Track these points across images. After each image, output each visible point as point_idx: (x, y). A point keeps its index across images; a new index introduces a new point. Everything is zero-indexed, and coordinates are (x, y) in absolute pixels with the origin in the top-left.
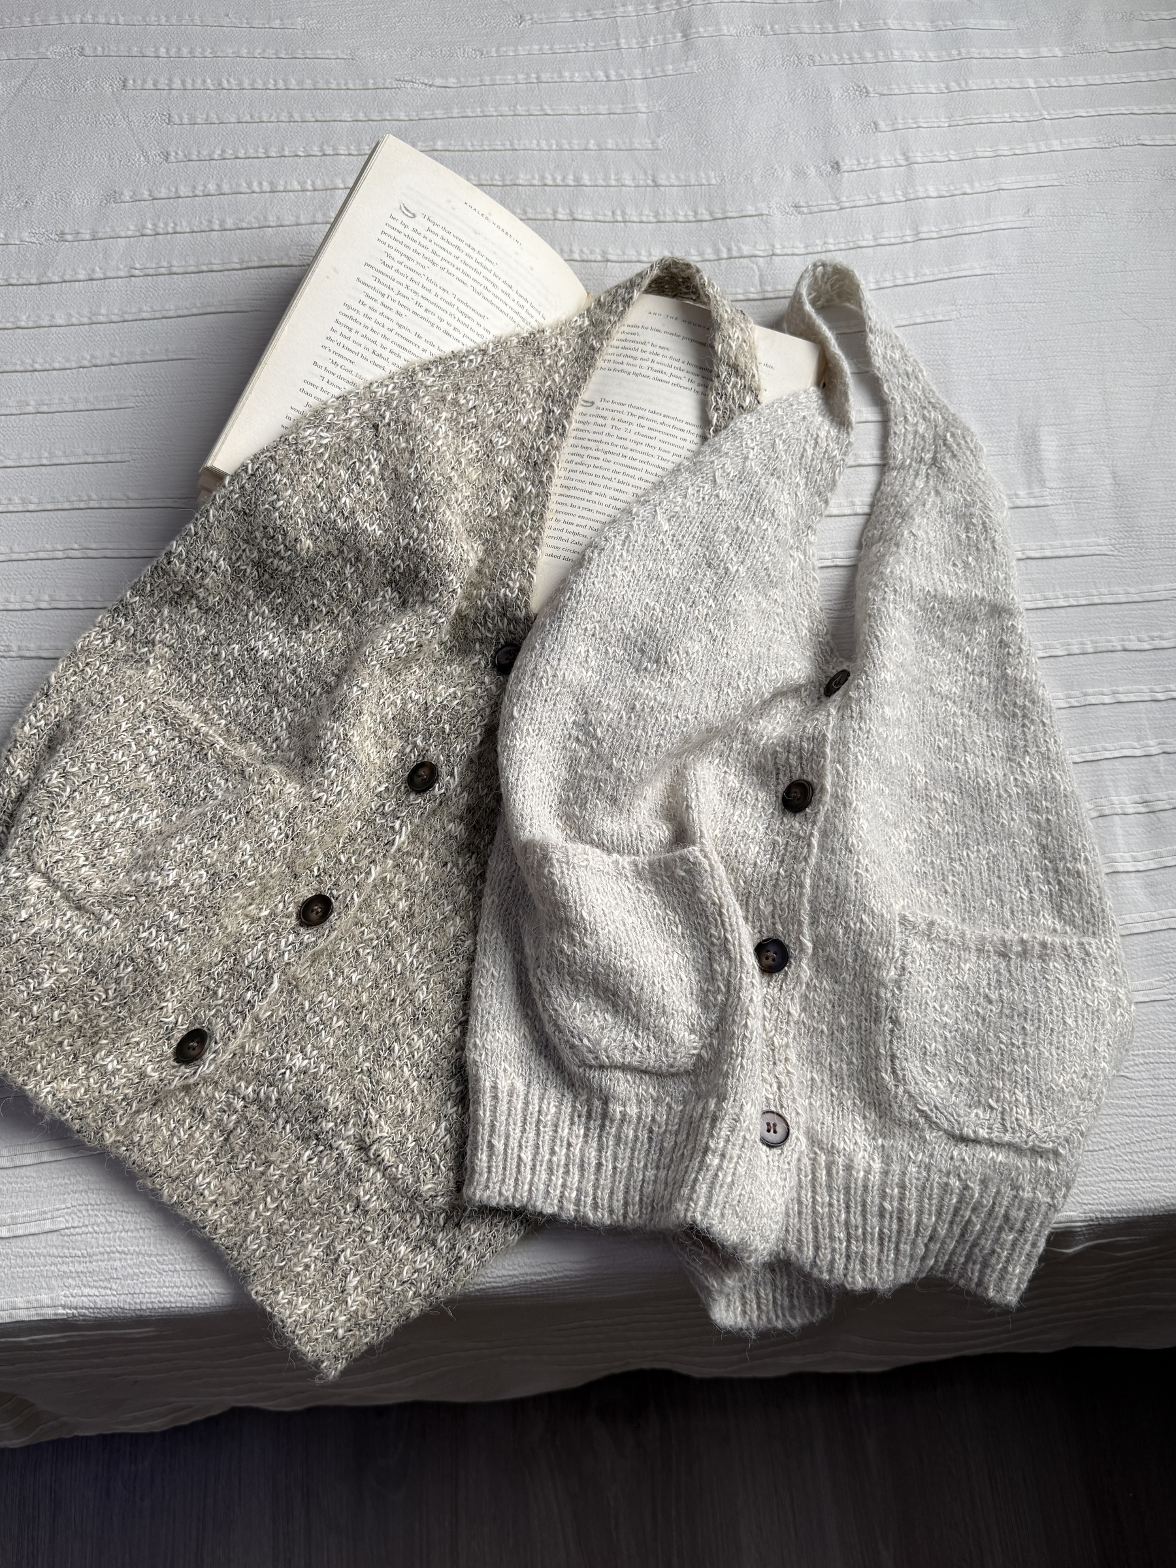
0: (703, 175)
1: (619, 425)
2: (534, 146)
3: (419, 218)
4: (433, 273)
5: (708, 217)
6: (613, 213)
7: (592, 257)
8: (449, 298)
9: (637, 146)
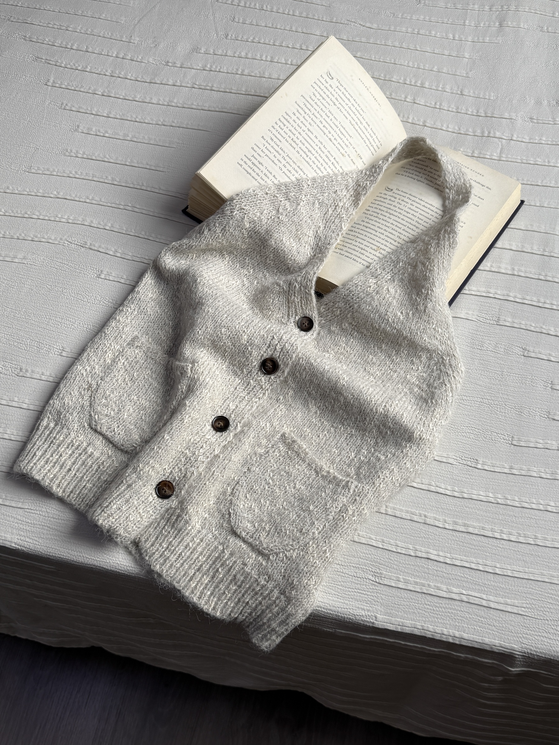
0: (487, 94)
1: (401, 202)
3: (335, 80)
4: (333, 109)
5: (483, 115)
6: (435, 103)
7: (417, 123)
8: (337, 123)
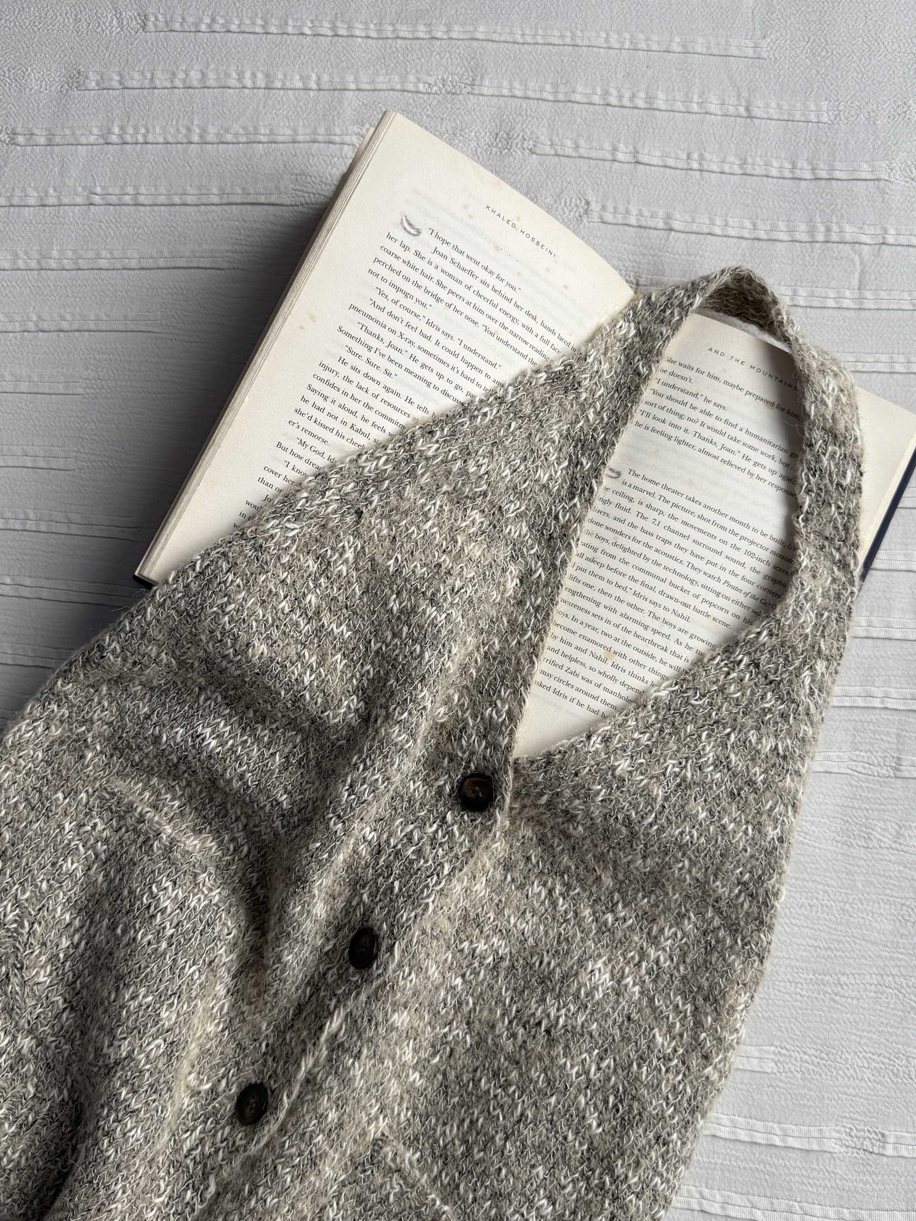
0: (813, 108)
1: (646, 512)
2: (601, 42)
3: (425, 234)
4: (436, 313)
5: (808, 175)
6: (689, 156)
7: (652, 223)
8: (453, 345)
9: (734, 51)
